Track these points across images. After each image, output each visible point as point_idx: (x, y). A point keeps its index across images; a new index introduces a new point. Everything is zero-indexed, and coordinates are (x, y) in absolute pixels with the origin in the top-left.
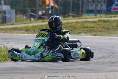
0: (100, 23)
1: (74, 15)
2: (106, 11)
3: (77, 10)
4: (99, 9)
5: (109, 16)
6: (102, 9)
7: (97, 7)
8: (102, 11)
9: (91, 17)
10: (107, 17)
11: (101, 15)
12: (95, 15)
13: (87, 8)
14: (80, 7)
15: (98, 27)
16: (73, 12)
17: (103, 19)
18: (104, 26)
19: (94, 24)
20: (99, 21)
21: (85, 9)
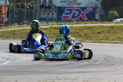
0: (52, 30)
1: (29, 23)
2: (57, 19)
3: (30, 18)
4: (51, 17)
5: (60, 23)
6: (54, 17)
7: (49, 16)
8: (53, 19)
9: (44, 24)
10: (58, 25)
11: (53, 23)
12: (47, 23)
13: (39, 16)
14: (34, 15)
15: (50, 33)
16: (27, 20)
17: (54, 26)
18: (55, 32)
19: (46, 30)
20: (51, 28)
21: (38, 17)
